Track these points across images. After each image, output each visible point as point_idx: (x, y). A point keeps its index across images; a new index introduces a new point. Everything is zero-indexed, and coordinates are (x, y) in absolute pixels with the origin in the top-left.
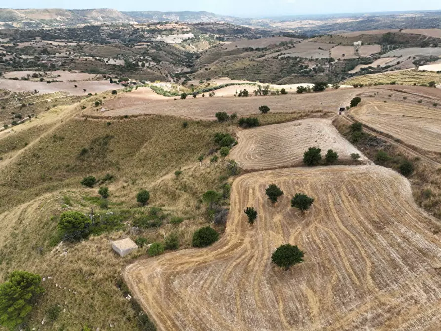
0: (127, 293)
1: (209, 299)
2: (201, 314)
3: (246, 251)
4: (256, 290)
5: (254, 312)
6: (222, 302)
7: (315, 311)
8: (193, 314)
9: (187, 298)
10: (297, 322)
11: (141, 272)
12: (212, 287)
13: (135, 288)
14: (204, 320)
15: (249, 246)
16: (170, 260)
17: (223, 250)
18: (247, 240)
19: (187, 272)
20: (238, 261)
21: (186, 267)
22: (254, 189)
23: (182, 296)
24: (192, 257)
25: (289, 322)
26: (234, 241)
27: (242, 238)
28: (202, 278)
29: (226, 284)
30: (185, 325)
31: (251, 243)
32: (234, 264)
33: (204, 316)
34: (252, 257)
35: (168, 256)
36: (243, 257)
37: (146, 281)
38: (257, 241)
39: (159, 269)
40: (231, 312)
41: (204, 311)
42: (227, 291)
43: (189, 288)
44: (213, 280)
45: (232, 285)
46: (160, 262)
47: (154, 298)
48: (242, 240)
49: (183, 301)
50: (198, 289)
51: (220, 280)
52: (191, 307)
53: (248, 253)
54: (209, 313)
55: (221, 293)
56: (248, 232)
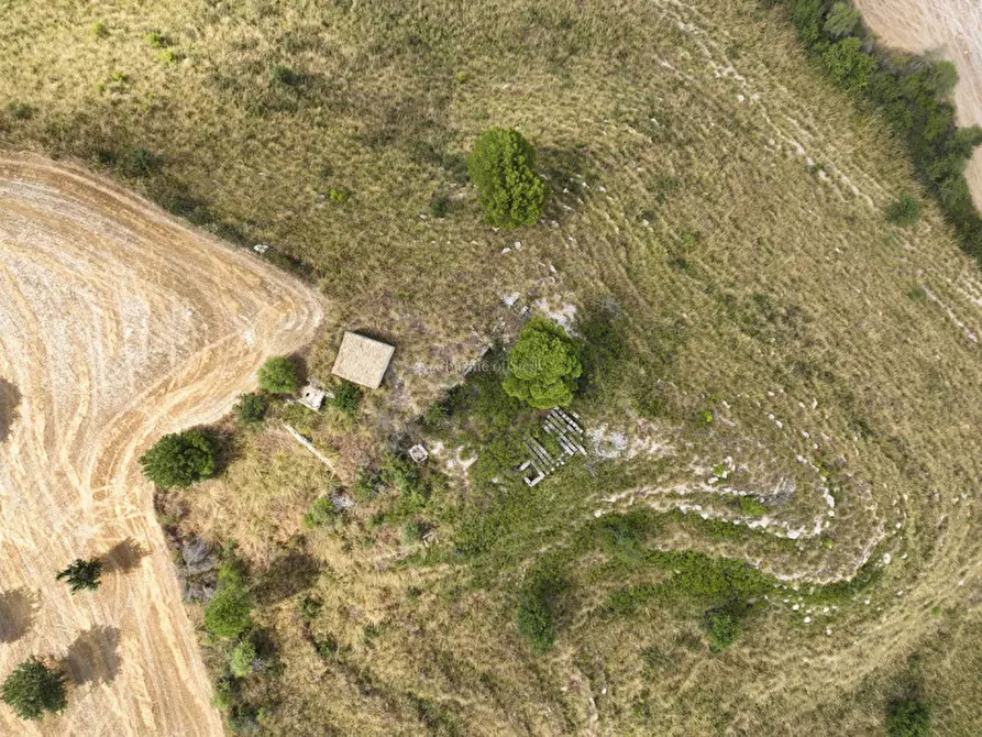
0: (270, 256)
1: (89, 297)
2: (87, 257)
3: (73, 458)
6: (58, 299)
8: (105, 255)
9: (137, 283)
11: (283, 315)
12: (98, 327)
13: (261, 269)
14: (76, 250)
15: (73, 479)
16: (241, 371)
17: (133, 445)
18: (86, 500)
19: (183, 353)
20: (77, 420)
21: (191, 366)
23: (150, 286)
24: (197, 400)
26: (118, 485)
27: (105, 503)
28: (134, 343)
29: (71, 345)
30: (107, 230)
31: (74, 496)
32: (82, 409)
33: (78, 256)
34: (50, 442)
35: (252, 383)
36: (71, 436)
37: (251, 295)
38: (62, 505)
39: (249, 337)
40: (27, 281)
41: (82, 265)
42: (60, 327)
43: (147, 307)
44: (105, 346)
45: (59, 344)
46: (259, 356)
47: (207, 263)
48: (100, 496)
49: (140, 274)
50: (123, 312)
51: (91, 351)
52: (116, 267)
53: (64, 454)
54: (71, 266)
55: (70, 318)
56: (97, 529)
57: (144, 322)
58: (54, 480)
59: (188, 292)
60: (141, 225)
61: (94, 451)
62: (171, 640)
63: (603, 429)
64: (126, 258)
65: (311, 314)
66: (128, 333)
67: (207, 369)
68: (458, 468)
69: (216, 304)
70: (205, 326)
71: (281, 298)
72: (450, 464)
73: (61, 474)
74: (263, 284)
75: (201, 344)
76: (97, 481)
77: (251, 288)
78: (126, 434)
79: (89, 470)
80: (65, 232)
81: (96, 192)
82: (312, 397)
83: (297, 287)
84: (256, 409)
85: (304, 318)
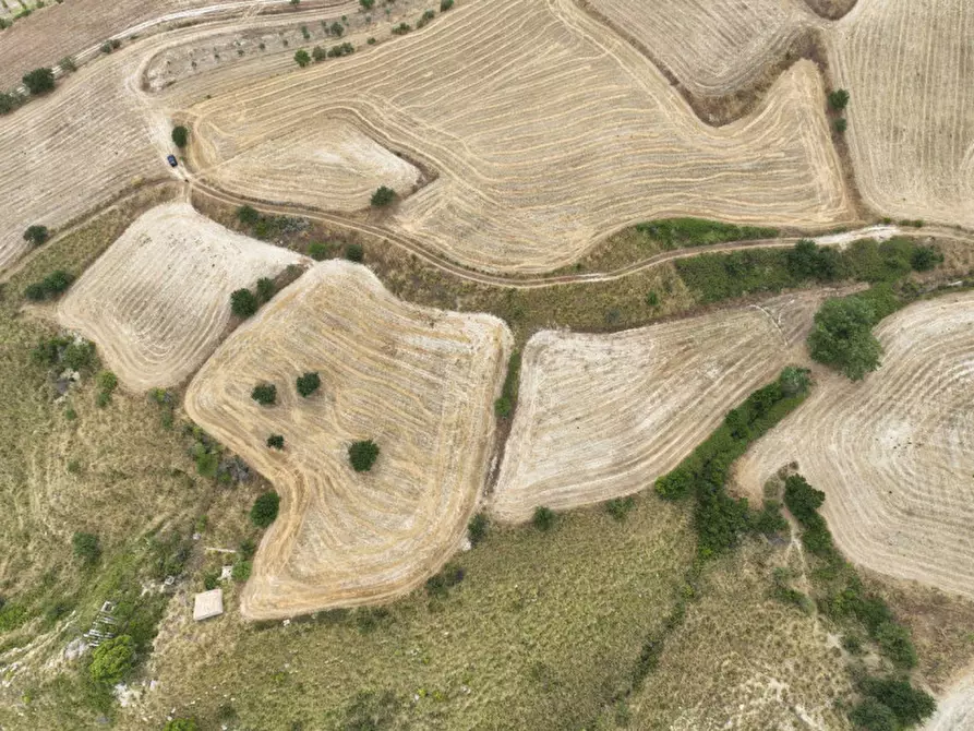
0: (280, 622)
2: (357, 563)
3: (315, 479)
4: (368, 502)
5: (387, 519)
6: (357, 538)
7: (420, 474)
8: (350, 570)
9: (330, 567)
10: (418, 494)
11: (260, 598)
12: (335, 538)
13: (278, 613)
14: (363, 563)
15: (310, 471)
16: (265, 562)
17: (295, 500)
18: (300, 467)
19: (296, 552)
20: (322, 495)
21: (289, 548)
22: (226, 403)
23: (324, 570)
24: (279, 536)
25: (415, 499)
26: (292, 481)
27: (293, 470)
28: (317, 541)
30: (356, 581)
31: (306, 465)
32: (323, 501)
33: (361, 561)
34: (328, 480)
35: (258, 561)
36: (321, 487)
37: (278, 598)
38: (309, 459)
39: (271, 579)
40: (373, 536)
41: (355, 558)
43: (320, 560)
44: (327, 532)
45: (346, 520)
46: (261, 573)
47: (306, 598)
48: (296, 472)
49: (331, 572)
50: (328, 551)
52: (343, 568)
53: (320, 479)
56: (290, 459)
57: (318, 553)
58: (318, 467)
59: (308, 579)
60: (344, 594)
61: (308, 486)
62: (235, 439)
63: (81, 654)
64: (342, 575)
65: (247, 607)
66: (322, 544)
67: (281, 552)
68: (148, 587)
69: (293, 583)
70: (292, 570)
71: (265, 606)
72: (153, 585)
73: (316, 470)
74: (275, 606)
75: (291, 560)
76: (301, 477)
77: (280, 601)
78: (300, 503)
79: (306, 479)
80: (372, 568)
81: (371, 594)
82: (226, 572)
83: (260, 615)
84: (249, 550)
85: (250, 604)
